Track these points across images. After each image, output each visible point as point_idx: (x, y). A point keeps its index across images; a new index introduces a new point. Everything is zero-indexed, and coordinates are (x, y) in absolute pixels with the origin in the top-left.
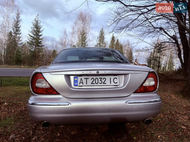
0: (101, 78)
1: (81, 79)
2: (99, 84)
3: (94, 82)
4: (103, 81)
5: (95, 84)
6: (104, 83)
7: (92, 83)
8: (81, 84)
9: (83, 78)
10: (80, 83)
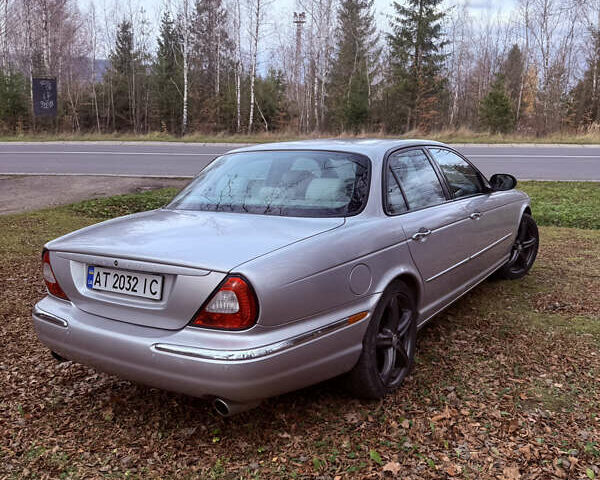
0: (130, 277)
1: (98, 275)
2: (124, 291)
3: (117, 285)
4: (133, 284)
5: (119, 290)
6: (133, 290)
7: (114, 287)
8: (97, 286)
9: (102, 271)
10: (96, 281)
